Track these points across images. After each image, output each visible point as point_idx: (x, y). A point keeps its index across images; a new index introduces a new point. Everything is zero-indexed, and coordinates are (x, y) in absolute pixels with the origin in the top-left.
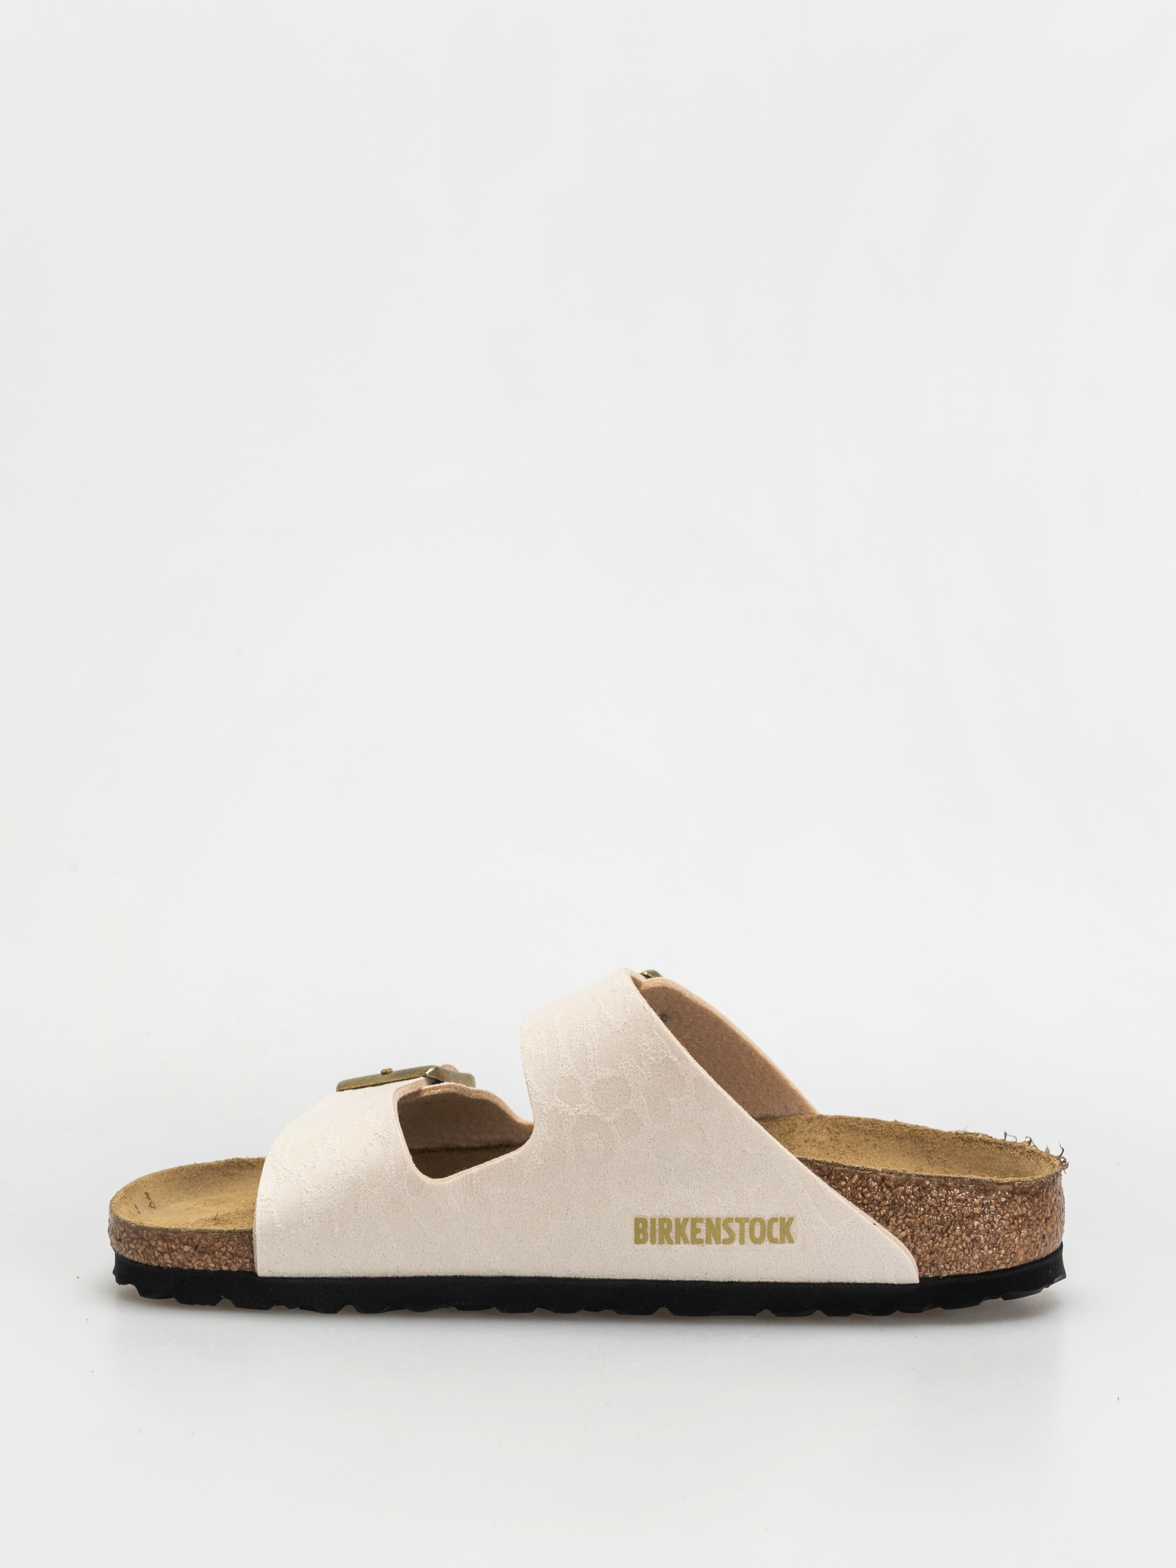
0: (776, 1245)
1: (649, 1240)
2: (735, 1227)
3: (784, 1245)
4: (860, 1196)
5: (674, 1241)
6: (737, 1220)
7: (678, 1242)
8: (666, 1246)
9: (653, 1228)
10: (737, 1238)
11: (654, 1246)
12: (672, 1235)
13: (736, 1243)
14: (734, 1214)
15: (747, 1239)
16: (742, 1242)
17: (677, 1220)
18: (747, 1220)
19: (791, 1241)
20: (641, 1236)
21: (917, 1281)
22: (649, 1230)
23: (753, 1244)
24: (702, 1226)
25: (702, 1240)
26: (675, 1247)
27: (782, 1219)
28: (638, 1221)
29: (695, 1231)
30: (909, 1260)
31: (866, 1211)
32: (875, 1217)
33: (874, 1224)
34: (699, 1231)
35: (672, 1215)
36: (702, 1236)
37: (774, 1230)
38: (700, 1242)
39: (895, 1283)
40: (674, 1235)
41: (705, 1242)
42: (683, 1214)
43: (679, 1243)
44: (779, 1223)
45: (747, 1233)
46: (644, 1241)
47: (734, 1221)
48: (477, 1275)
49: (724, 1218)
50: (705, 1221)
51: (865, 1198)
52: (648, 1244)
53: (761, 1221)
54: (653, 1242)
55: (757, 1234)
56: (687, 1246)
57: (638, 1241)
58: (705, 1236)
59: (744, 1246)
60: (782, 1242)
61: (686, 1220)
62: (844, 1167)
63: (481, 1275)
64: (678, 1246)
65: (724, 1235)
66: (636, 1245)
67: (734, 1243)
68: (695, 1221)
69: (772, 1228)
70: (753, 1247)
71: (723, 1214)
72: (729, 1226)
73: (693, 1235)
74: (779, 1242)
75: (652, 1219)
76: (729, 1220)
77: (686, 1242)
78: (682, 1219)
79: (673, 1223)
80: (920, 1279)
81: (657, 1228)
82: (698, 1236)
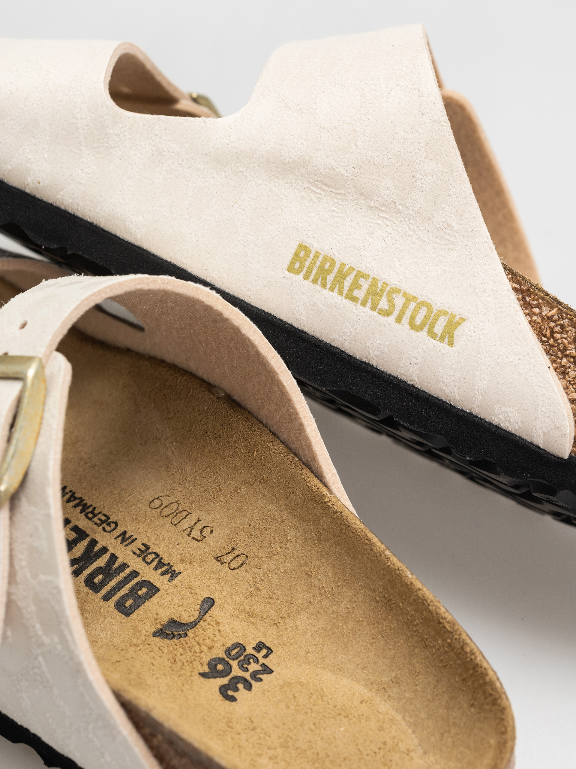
0: (433, 340)
1: (304, 272)
2: (399, 301)
3: (441, 344)
4: (548, 333)
5: (329, 284)
6: (405, 295)
7: (332, 289)
8: (318, 287)
9: (313, 264)
10: (396, 313)
11: (306, 282)
12: (330, 279)
13: (392, 319)
14: (404, 286)
15: (406, 319)
16: (399, 320)
17: (343, 265)
18: (415, 299)
19: (451, 344)
20: (297, 265)
21: (566, 456)
22: (307, 263)
23: (408, 327)
24: (365, 284)
25: (358, 299)
26: (326, 292)
27: (453, 315)
28: (301, 247)
29: (355, 285)
30: (568, 424)
31: (547, 352)
32: (553, 362)
33: (549, 367)
34: (360, 287)
35: (339, 259)
36: (360, 294)
37: (439, 323)
38: (354, 299)
39: (541, 446)
40: (332, 279)
41: (359, 302)
42: (351, 261)
43: (332, 291)
44: (447, 318)
45: (408, 314)
46: (297, 272)
47: (401, 294)
48: (113, 233)
49: (392, 286)
50: (371, 280)
51: (553, 337)
52: (301, 276)
53: (429, 307)
54: (306, 277)
55: (418, 320)
56: (340, 297)
57: (290, 269)
58: (363, 295)
59: (398, 326)
60: (442, 339)
61: (352, 269)
62: (548, 295)
63: (118, 235)
64: (331, 293)
65: (383, 304)
66: (287, 273)
67: (390, 317)
68: (360, 275)
69: (437, 320)
70: (407, 331)
71: (394, 281)
72: (394, 297)
73: (351, 290)
74: (438, 338)
75: (317, 252)
76: (397, 291)
77: (340, 293)
78: (347, 267)
79: (337, 266)
80: (571, 457)
81: (318, 263)
82: (356, 293)
